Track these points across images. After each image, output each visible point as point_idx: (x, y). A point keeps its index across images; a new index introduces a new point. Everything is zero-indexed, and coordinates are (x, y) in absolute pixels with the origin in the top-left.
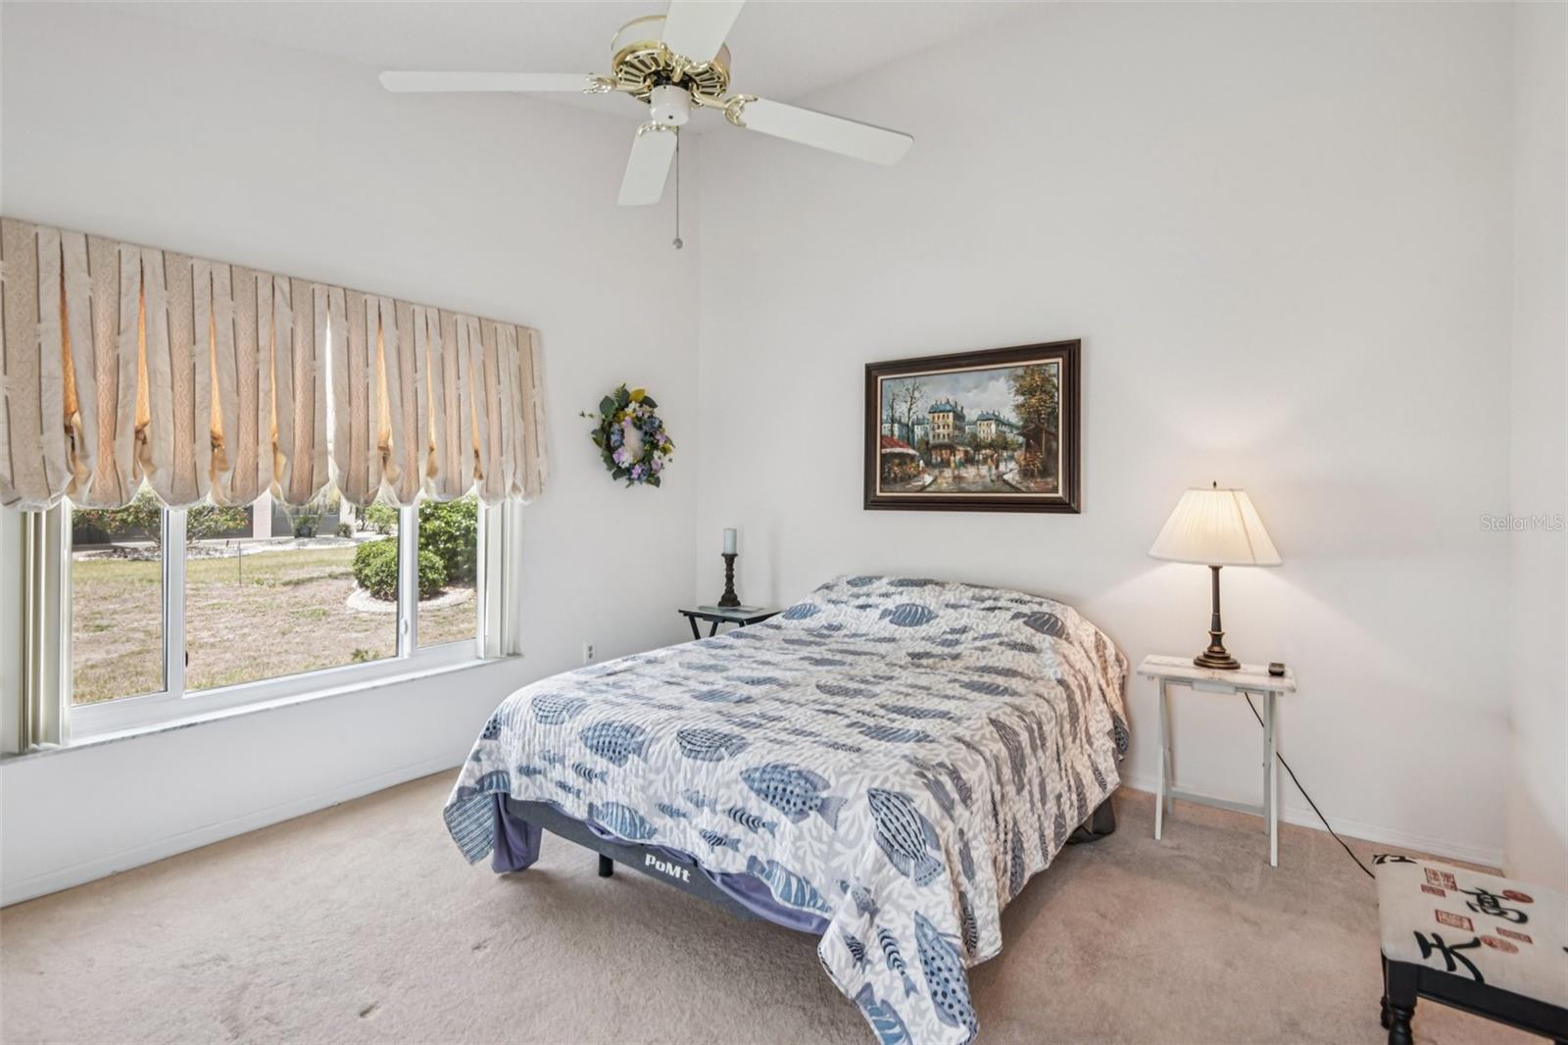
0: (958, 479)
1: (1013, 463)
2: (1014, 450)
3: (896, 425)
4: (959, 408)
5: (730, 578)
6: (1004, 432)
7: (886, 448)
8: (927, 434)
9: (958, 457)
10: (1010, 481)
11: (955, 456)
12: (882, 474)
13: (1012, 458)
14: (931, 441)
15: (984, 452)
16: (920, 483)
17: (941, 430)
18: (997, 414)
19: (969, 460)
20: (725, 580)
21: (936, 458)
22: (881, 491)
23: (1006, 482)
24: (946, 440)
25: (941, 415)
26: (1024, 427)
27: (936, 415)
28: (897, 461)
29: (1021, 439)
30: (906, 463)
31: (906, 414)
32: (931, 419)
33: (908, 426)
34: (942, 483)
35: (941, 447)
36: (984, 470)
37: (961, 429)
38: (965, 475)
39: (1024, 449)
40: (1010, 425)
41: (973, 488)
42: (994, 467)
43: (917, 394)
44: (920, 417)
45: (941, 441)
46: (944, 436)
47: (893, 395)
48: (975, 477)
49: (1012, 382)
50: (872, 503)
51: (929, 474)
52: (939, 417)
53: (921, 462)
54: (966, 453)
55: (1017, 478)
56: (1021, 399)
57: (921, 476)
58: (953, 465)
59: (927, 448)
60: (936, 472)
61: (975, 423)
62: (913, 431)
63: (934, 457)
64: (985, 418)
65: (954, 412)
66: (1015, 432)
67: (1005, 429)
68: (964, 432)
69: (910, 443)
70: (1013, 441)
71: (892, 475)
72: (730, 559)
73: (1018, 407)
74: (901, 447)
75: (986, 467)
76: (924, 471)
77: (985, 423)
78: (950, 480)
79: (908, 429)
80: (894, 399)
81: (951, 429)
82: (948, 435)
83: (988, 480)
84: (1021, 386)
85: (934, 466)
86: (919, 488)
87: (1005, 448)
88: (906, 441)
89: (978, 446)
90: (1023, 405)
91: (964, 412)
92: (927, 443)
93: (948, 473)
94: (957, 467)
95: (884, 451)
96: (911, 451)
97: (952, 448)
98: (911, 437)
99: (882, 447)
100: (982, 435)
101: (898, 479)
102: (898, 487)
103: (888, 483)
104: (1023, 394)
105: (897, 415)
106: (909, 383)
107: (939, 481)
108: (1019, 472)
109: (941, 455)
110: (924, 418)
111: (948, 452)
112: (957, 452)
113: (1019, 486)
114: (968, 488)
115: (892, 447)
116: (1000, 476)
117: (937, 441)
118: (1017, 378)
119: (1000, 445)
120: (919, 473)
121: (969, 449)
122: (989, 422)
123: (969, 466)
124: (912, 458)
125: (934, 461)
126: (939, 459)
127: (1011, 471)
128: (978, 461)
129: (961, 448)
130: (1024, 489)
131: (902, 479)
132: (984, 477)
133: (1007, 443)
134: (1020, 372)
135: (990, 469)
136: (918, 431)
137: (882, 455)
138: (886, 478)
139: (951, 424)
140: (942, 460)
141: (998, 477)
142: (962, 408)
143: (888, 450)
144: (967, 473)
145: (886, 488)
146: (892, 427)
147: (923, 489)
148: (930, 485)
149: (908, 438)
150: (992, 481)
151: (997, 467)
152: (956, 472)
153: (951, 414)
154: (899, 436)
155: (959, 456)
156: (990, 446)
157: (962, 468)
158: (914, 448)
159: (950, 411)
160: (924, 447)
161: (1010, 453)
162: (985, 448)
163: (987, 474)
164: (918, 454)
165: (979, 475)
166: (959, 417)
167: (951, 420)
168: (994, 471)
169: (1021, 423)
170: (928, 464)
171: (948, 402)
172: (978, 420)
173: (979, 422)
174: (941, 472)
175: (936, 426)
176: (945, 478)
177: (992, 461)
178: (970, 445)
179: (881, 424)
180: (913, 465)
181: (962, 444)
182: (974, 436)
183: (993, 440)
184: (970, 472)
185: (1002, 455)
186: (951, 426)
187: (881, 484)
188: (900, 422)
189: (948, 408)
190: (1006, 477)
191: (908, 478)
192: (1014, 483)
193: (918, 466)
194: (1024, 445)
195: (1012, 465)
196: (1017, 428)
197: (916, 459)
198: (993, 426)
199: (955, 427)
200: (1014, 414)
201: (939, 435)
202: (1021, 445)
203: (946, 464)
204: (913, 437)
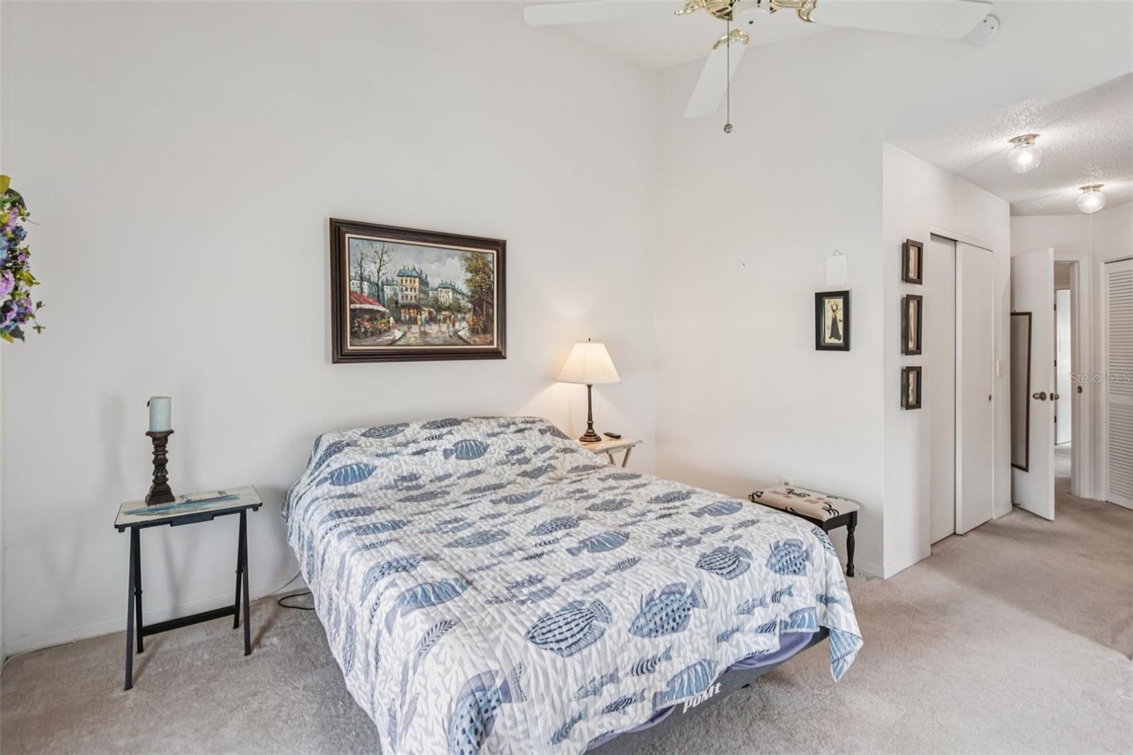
0: (424, 334)
1: (465, 323)
2: (465, 313)
3: (365, 283)
4: (424, 276)
6: (459, 299)
7: (354, 303)
8: (396, 294)
9: (423, 316)
10: (463, 337)
11: (421, 315)
13: (464, 319)
14: (400, 301)
15: (444, 313)
16: (391, 338)
17: (409, 292)
18: (453, 284)
19: (432, 320)
21: (404, 316)
22: (351, 345)
23: (460, 338)
24: (414, 301)
25: (409, 279)
26: (472, 297)
27: (404, 279)
28: (367, 317)
29: (470, 306)
30: (376, 319)
31: (376, 274)
32: (400, 282)
33: (377, 285)
34: (410, 338)
35: (408, 307)
36: (444, 327)
37: (426, 293)
38: (429, 331)
39: (472, 312)
40: (463, 294)
41: (436, 341)
42: (451, 326)
43: (385, 257)
44: (390, 278)
45: (409, 301)
46: (411, 297)
47: (362, 254)
48: (437, 333)
49: (464, 262)
50: (341, 355)
51: (399, 330)
52: (406, 281)
53: (391, 319)
54: (430, 313)
55: (468, 334)
56: (469, 275)
57: (392, 331)
58: (419, 322)
59: (396, 307)
60: (405, 328)
61: (436, 290)
62: (383, 290)
63: (403, 315)
64: (444, 286)
65: (420, 278)
66: (466, 299)
67: (459, 296)
68: (428, 295)
69: (379, 300)
70: (464, 306)
71: (363, 330)
73: (468, 281)
74: (370, 303)
75: (445, 325)
76: (394, 328)
77: (445, 290)
78: (417, 335)
79: (378, 289)
80: (362, 259)
81: (417, 292)
82: (415, 297)
83: (447, 335)
84: (469, 265)
85: (404, 323)
86: (390, 342)
87: (459, 311)
88: (376, 298)
89: (440, 309)
90: (471, 280)
91: (428, 279)
92: (397, 302)
93: (415, 329)
94: (422, 325)
95: (353, 306)
96: (381, 309)
97: (418, 308)
98: (381, 297)
99: (351, 302)
100: (442, 300)
101: (369, 334)
102: (369, 341)
103: (358, 337)
104: (471, 272)
105: (366, 274)
106: (378, 246)
107: (408, 335)
108: (469, 329)
109: (410, 313)
110: (393, 281)
111: (416, 311)
112: (423, 312)
113: (468, 340)
114: (432, 342)
115: (361, 303)
116: (456, 333)
117: (405, 301)
118: (467, 259)
119: (456, 309)
120: (389, 328)
121: (432, 310)
122: (447, 290)
123: (432, 324)
124: (383, 315)
125: (403, 318)
126: (408, 317)
127: (463, 329)
128: (439, 321)
129: (426, 309)
130: (472, 342)
131: (373, 334)
132: (444, 333)
133: (460, 307)
134: (469, 255)
135: (448, 327)
136: (388, 291)
137: (351, 310)
138: (356, 332)
139: (417, 288)
140: (410, 318)
141: (454, 333)
142: (426, 276)
143: (358, 306)
144: (431, 329)
145: (356, 341)
146: (361, 284)
147: (393, 342)
148: (399, 339)
149: (378, 296)
150: (451, 336)
151: (454, 326)
152: (422, 329)
153: (417, 280)
154: (369, 294)
155: (425, 315)
156: (448, 308)
157: (427, 325)
158: (384, 306)
159: (415, 277)
160: (394, 305)
161: (463, 315)
162: (445, 310)
163: (447, 331)
164: (388, 311)
165: (440, 331)
166: (424, 283)
167: (417, 284)
168: (451, 329)
169: (470, 294)
170: (398, 320)
171: (414, 269)
172: (439, 287)
173: (440, 289)
174: (409, 328)
175: (404, 288)
176: (413, 333)
177: (450, 320)
178: (433, 308)
179: (350, 280)
180: (384, 321)
181: (426, 306)
182: (436, 300)
183: (450, 304)
184: (433, 329)
185: (457, 317)
186: (417, 290)
188: (369, 281)
189: (414, 274)
190: (460, 333)
191: (380, 333)
192: (465, 338)
193: (389, 322)
194: (472, 310)
195: (464, 324)
196: (467, 297)
197: (386, 316)
198: (451, 294)
199: (421, 291)
200: (465, 286)
201: (407, 296)
202: (470, 310)
203: (413, 321)
204: (383, 296)
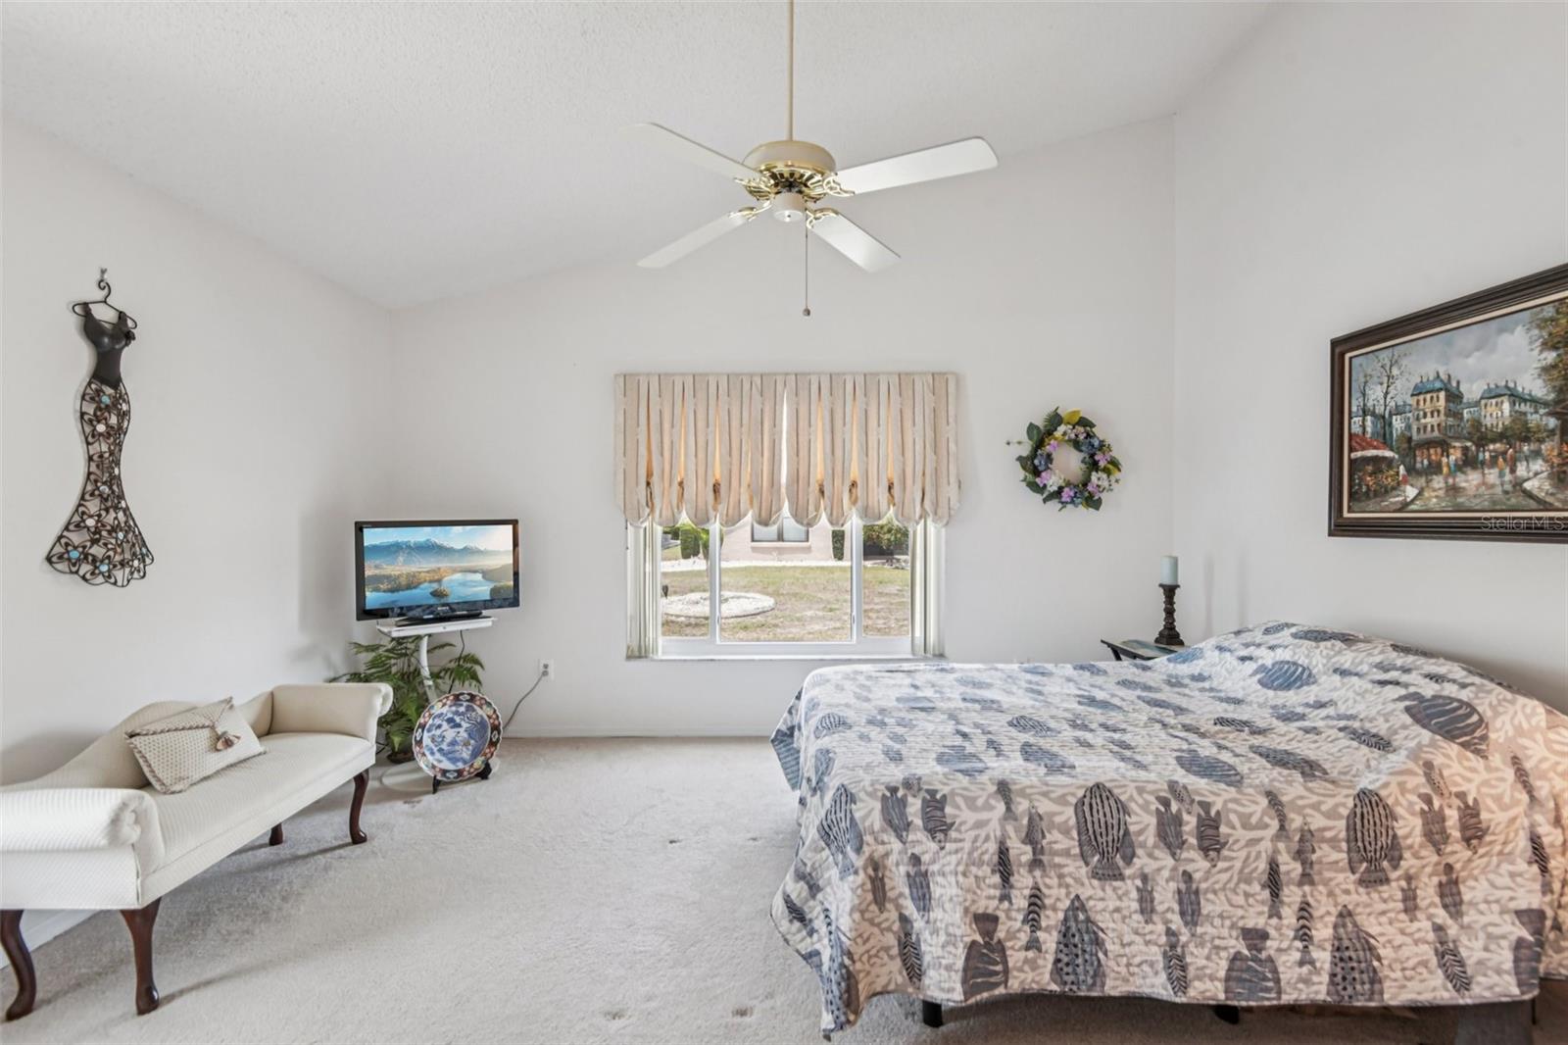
0: (1454, 490)
1: (1540, 462)
2: (1541, 441)
3: (1369, 418)
4: (1454, 384)
5: (1170, 612)
6: (1525, 414)
7: (1356, 451)
8: (1409, 427)
9: (1452, 458)
10: (1535, 492)
11: (1448, 456)
12: (1350, 487)
13: (1537, 454)
14: (1415, 437)
15: (1491, 447)
16: (1401, 499)
17: (1429, 420)
18: (1511, 385)
19: (1469, 462)
20: (1164, 615)
21: (1422, 462)
22: (1349, 512)
23: (1529, 495)
24: (1436, 433)
25: (1428, 396)
26: (1557, 402)
27: (1421, 397)
28: (1370, 468)
29: (1552, 422)
30: (1381, 471)
31: (1382, 402)
32: (1415, 404)
33: (1384, 417)
34: (1429, 499)
35: (1429, 444)
36: (1492, 475)
37: (1458, 415)
38: (1463, 485)
39: (1557, 438)
40: (1534, 401)
41: (1475, 503)
42: (1507, 470)
43: (1395, 371)
44: (1400, 403)
45: (1429, 435)
46: (1432, 426)
47: (1365, 376)
48: (1478, 487)
49: (1536, 332)
50: (1340, 527)
51: (1412, 485)
52: (1425, 400)
53: (1402, 467)
54: (1465, 450)
55: (1547, 486)
56: (1551, 356)
57: (1402, 487)
58: (1445, 470)
59: (1410, 447)
60: (1422, 481)
61: (1477, 404)
62: (1390, 424)
63: (1419, 459)
64: (1492, 394)
65: (1447, 390)
66: (1542, 411)
67: (1524, 408)
68: (1462, 419)
69: (1384, 438)
70: (1538, 426)
71: (1364, 489)
72: (1170, 591)
73: (1546, 370)
74: (1375, 448)
75: (1495, 471)
76: (1405, 481)
77: (1494, 401)
78: (1441, 493)
79: (1384, 421)
80: (1366, 383)
81: (1442, 417)
82: (1439, 425)
83: (1499, 490)
84: (1550, 334)
85: (1420, 473)
86: (1399, 506)
87: (1526, 439)
88: (1381, 440)
89: (1481, 436)
90: (1554, 366)
91: (1462, 389)
92: (1410, 439)
93: (1438, 482)
94: (1451, 474)
95: (1353, 455)
96: (1388, 454)
97: (1444, 445)
98: (1388, 436)
99: (1351, 450)
100: (1488, 422)
101: (1371, 494)
102: (1372, 504)
103: (1359, 500)
104: (1555, 348)
105: (1370, 404)
106: (1385, 356)
107: (1426, 494)
108: (1551, 477)
109: (1429, 456)
110: (1405, 404)
111: (1439, 450)
112: (1451, 451)
113: (1549, 499)
114: (1467, 504)
115: (1363, 449)
116: (1518, 484)
117: (1423, 436)
118: (1542, 324)
119: (1518, 434)
120: (1399, 484)
121: (1469, 444)
122: (1499, 400)
123: (1469, 470)
124: (1389, 462)
125: (1418, 465)
126: (1426, 462)
127: (1536, 476)
128: (1483, 463)
129: (1457, 444)
130: (1558, 504)
131: (1376, 494)
132: (1493, 486)
133: (1528, 430)
134: (1549, 312)
135: (1501, 475)
136: (1398, 424)
137: (1351, 462)
138: (1356, 492)
139: (1442, 409)
140: (1430, 463)
141: (1514, 486)
142: (1458, 383)
143: (1359, 454)
144: (1467, 481)
145: (1356, 506)
146: (1364, 421)
147: (1404, 506)
148: (1412, 501)
149: (1385, 435)
150: (1506, 492)
151: (1513, 471)
152: (1451, 481)
153: (1442, 395)
154: (1373, 434)
155: (1455, 455)
156: (1502, 436)
157: (1459, 474)
158: (1392, 450)
159: (1440, 390)
160: (1405, 446)
161: (1534, 446)
162: (1494, 441)
163: (1498, 482)
164: (1397, 456)
165: (1484, 483)
166: (1454, 396)
167: (1442, 402)
168: (1508, 477)
169: (1552, 396)
170: (1411, 470)
171: (1438, 376)
172: (1482, 398)
173: (1483, 402)
174: (1428, 482)
175: (1421, 413)
176: (1434, 490)
177: (1505, 460)
178: (1470, 440)
179: (1350, 418)
180: (1392, 473)
181: (1457, 439)
182: (1477, 424)
183: (1505, 428)
184: (1470, 480)
185: (1521, 451)
186: (1442, 412)
187: (1349, 501)
188: (1373, 414)
189: (1438, 385)
190: (1527, 485)
191: (1386, 491)
192: (1542, 495)
193: (1398, 473)
194: (1558, 432)
195: (1538, 465)
196: (1546, 404)
197: (1394, 464)
198: (1506, 406)
199: (1449, 413)
200: (1540, 382)
201: (1425, 427)
202: (1552, 432)
203: (1435, 468)
204: (1391, 433)
